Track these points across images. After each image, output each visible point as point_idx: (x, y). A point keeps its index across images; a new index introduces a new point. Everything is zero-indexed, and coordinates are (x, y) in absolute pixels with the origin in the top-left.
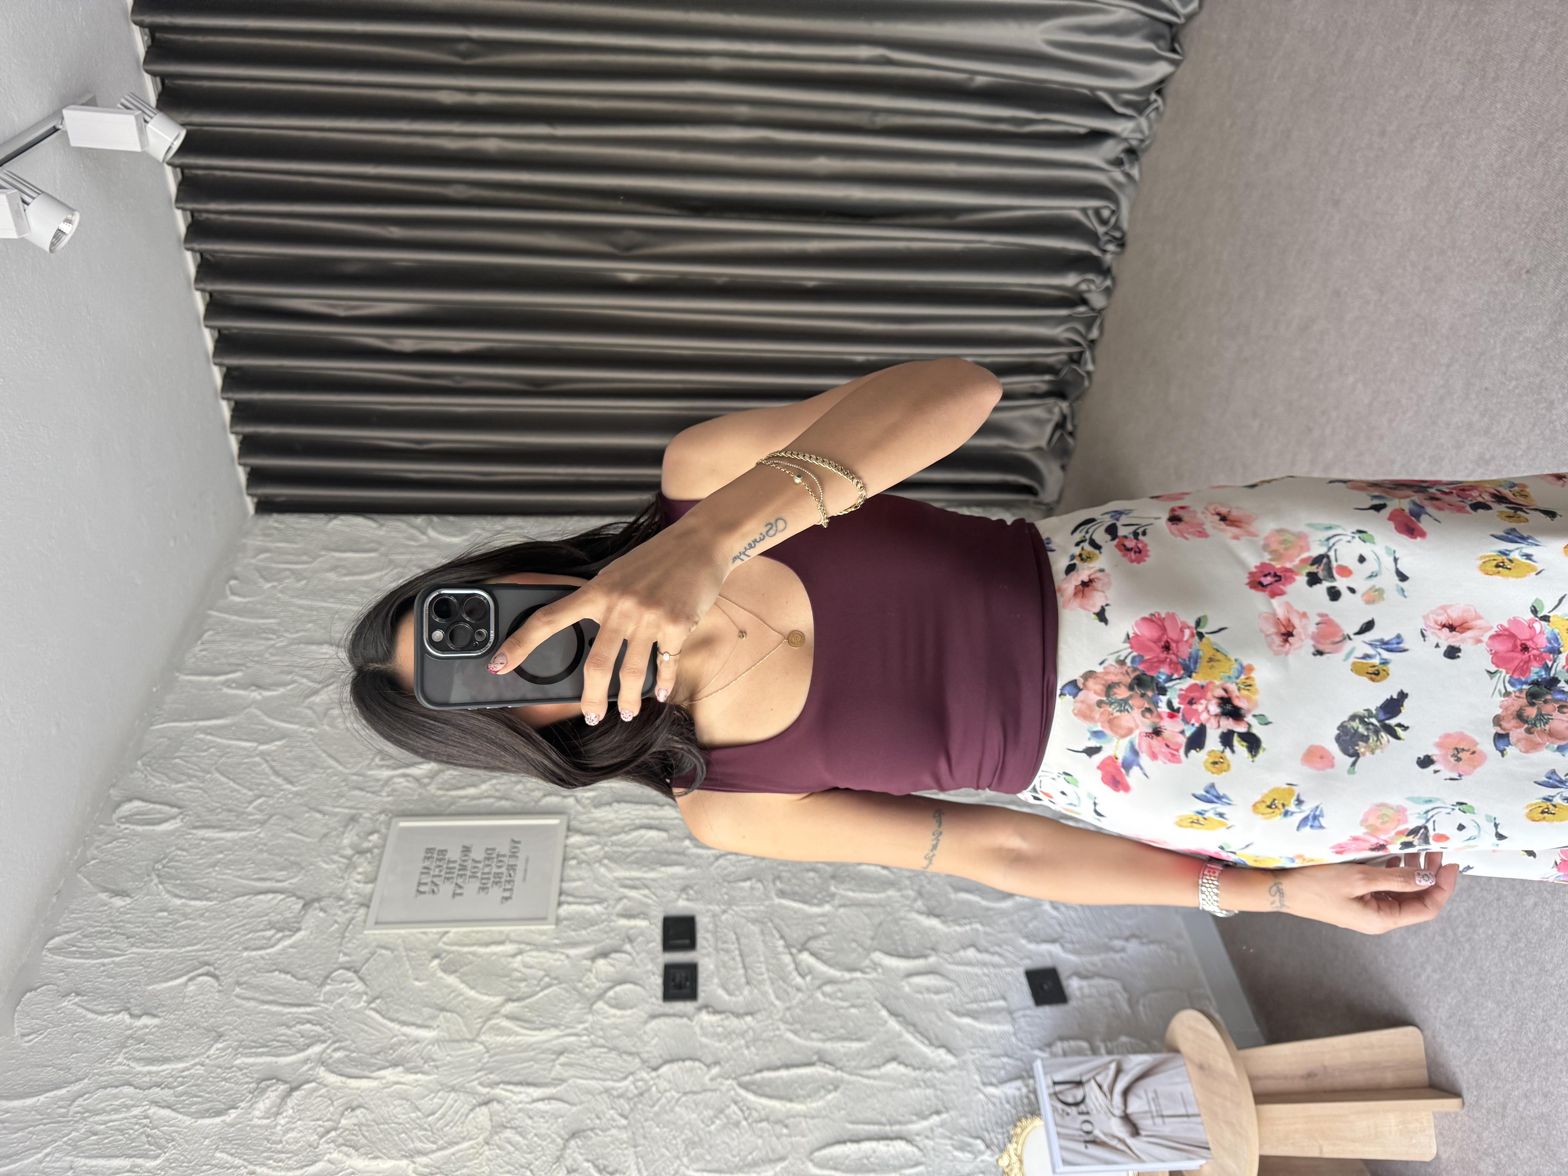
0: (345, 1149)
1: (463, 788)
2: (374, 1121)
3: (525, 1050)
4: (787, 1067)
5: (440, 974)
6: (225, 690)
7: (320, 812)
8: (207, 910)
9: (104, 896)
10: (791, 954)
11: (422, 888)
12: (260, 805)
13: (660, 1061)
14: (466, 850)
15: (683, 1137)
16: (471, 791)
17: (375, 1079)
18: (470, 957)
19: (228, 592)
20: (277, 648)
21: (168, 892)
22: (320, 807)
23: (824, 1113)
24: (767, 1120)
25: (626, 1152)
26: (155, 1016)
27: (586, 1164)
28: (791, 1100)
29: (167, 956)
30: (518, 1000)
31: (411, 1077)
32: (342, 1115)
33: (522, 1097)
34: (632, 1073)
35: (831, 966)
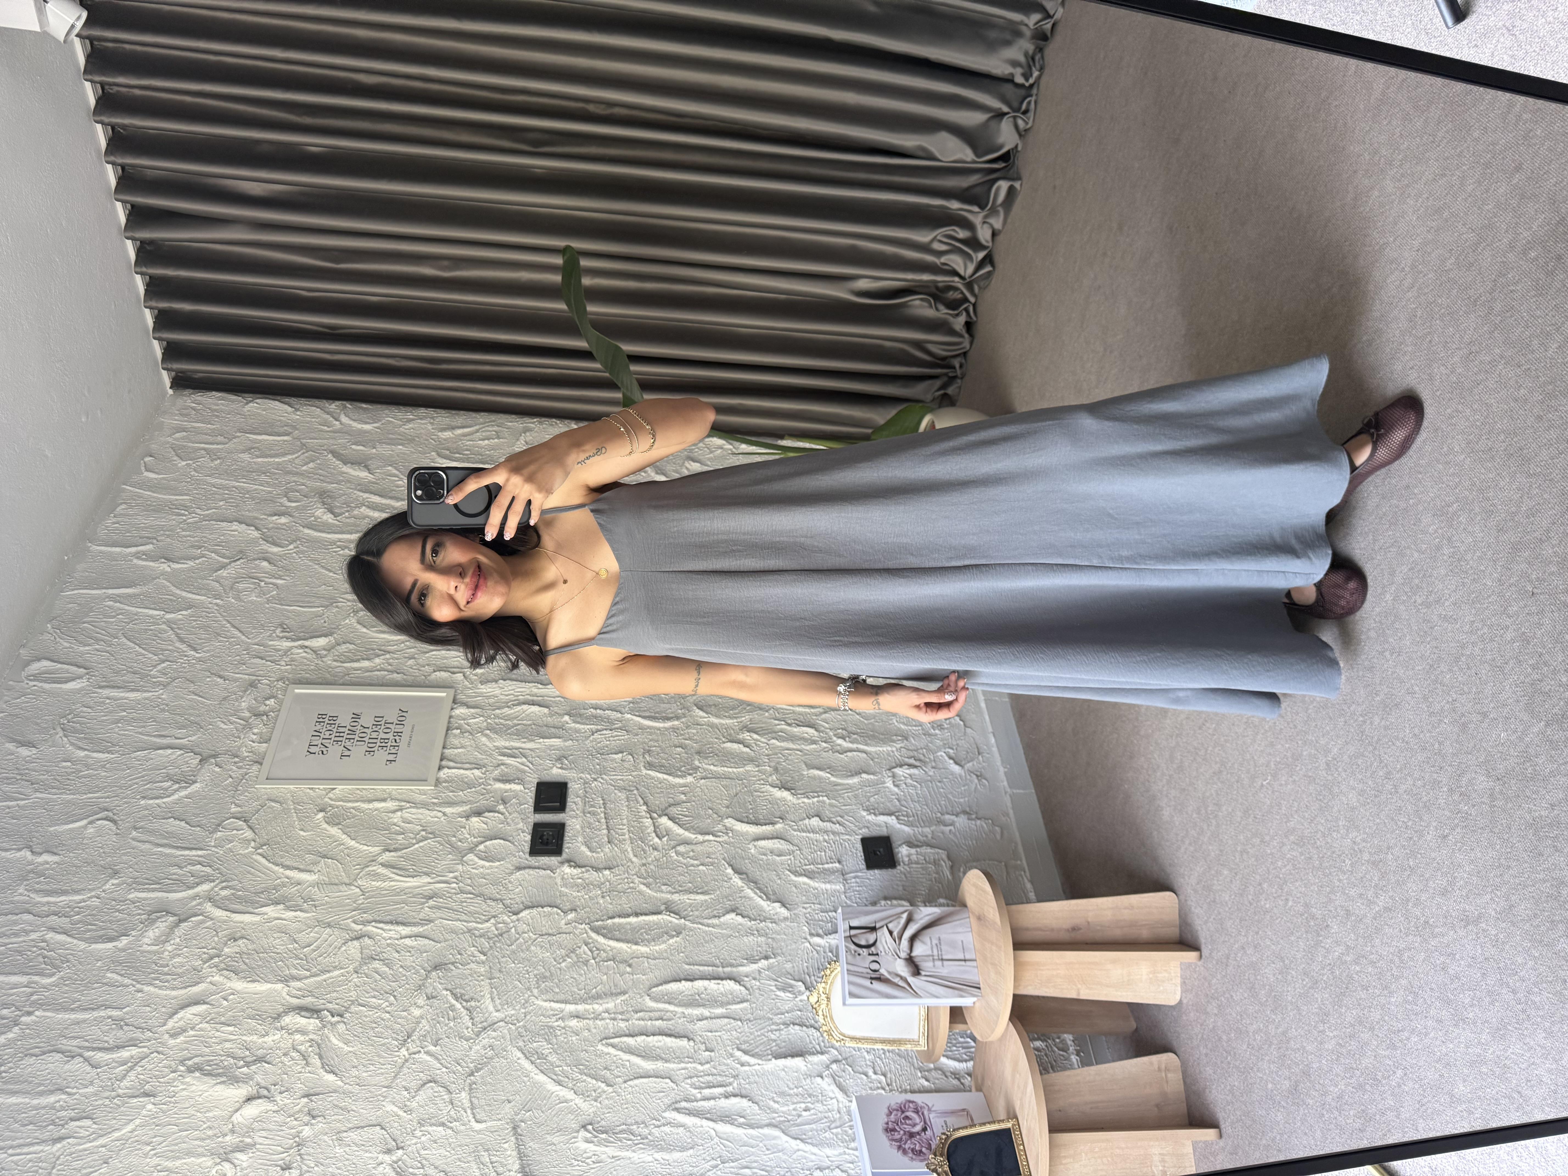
0: (225, 973)
1: (358, 661)
2: (255, 950)
3: (398, 894)
4: (637, 915)
5: (325, 826)
6: (135, 561)
7: (220, 677)
8: (108, 761)
9: (11, 746)
10: (651, 818)
11: (313, 749)
12: (164, 668)
13: (521, 906)
14: (356, 717)
15: (535, 972)
16: (366, 664)
17: (259, 914)
18: (354, 811)
19: (143, 468)
20: (188, 524)
21: (72, 744)
22: (221, 673)
23: (665, 954)
24: (614, 960)
25: (482, 983)
26: (55, 854)
27: (445, 992)
28: (636, 944)
29: (69, 802)
30: (395, 850)
31: (291, 914)
32: (226, 944)
33: (392, 934)
34: (494, 917)
35: (686, 829)
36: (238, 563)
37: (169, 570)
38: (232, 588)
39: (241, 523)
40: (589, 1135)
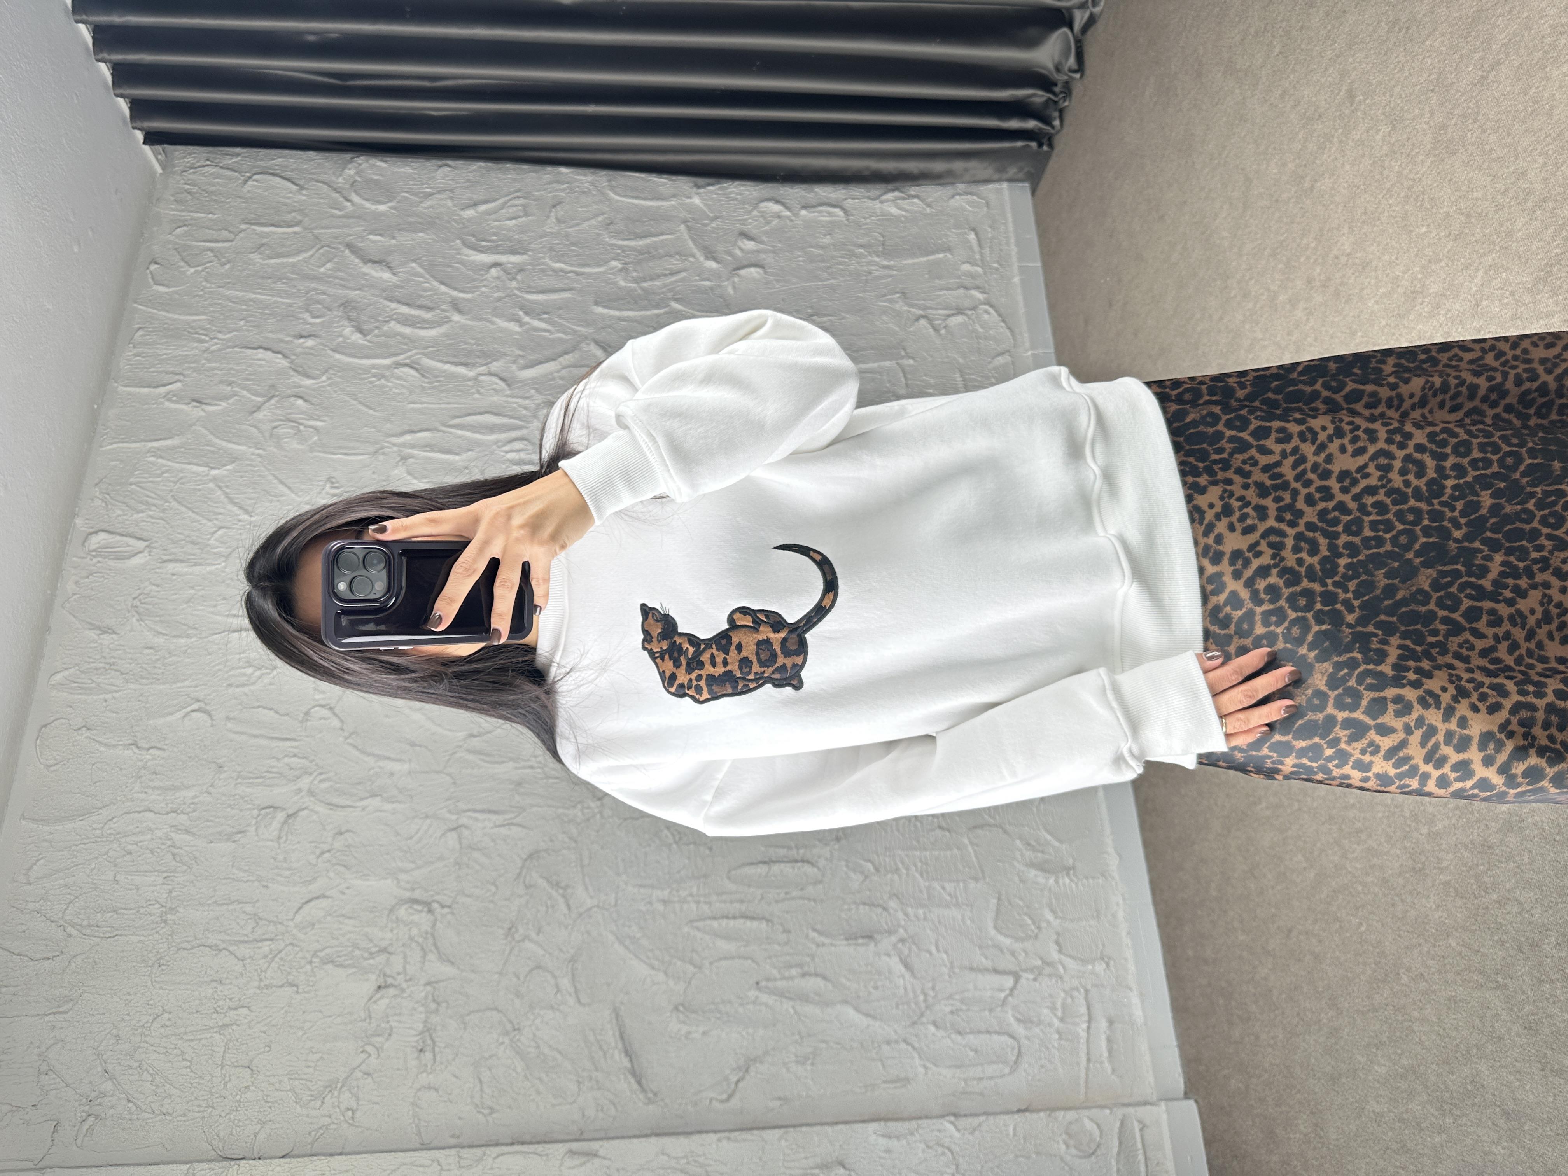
36: (273, 402)
37: (203, 414)
38: (271, 435)
39: (266, 349)
40: (681, 1016)
